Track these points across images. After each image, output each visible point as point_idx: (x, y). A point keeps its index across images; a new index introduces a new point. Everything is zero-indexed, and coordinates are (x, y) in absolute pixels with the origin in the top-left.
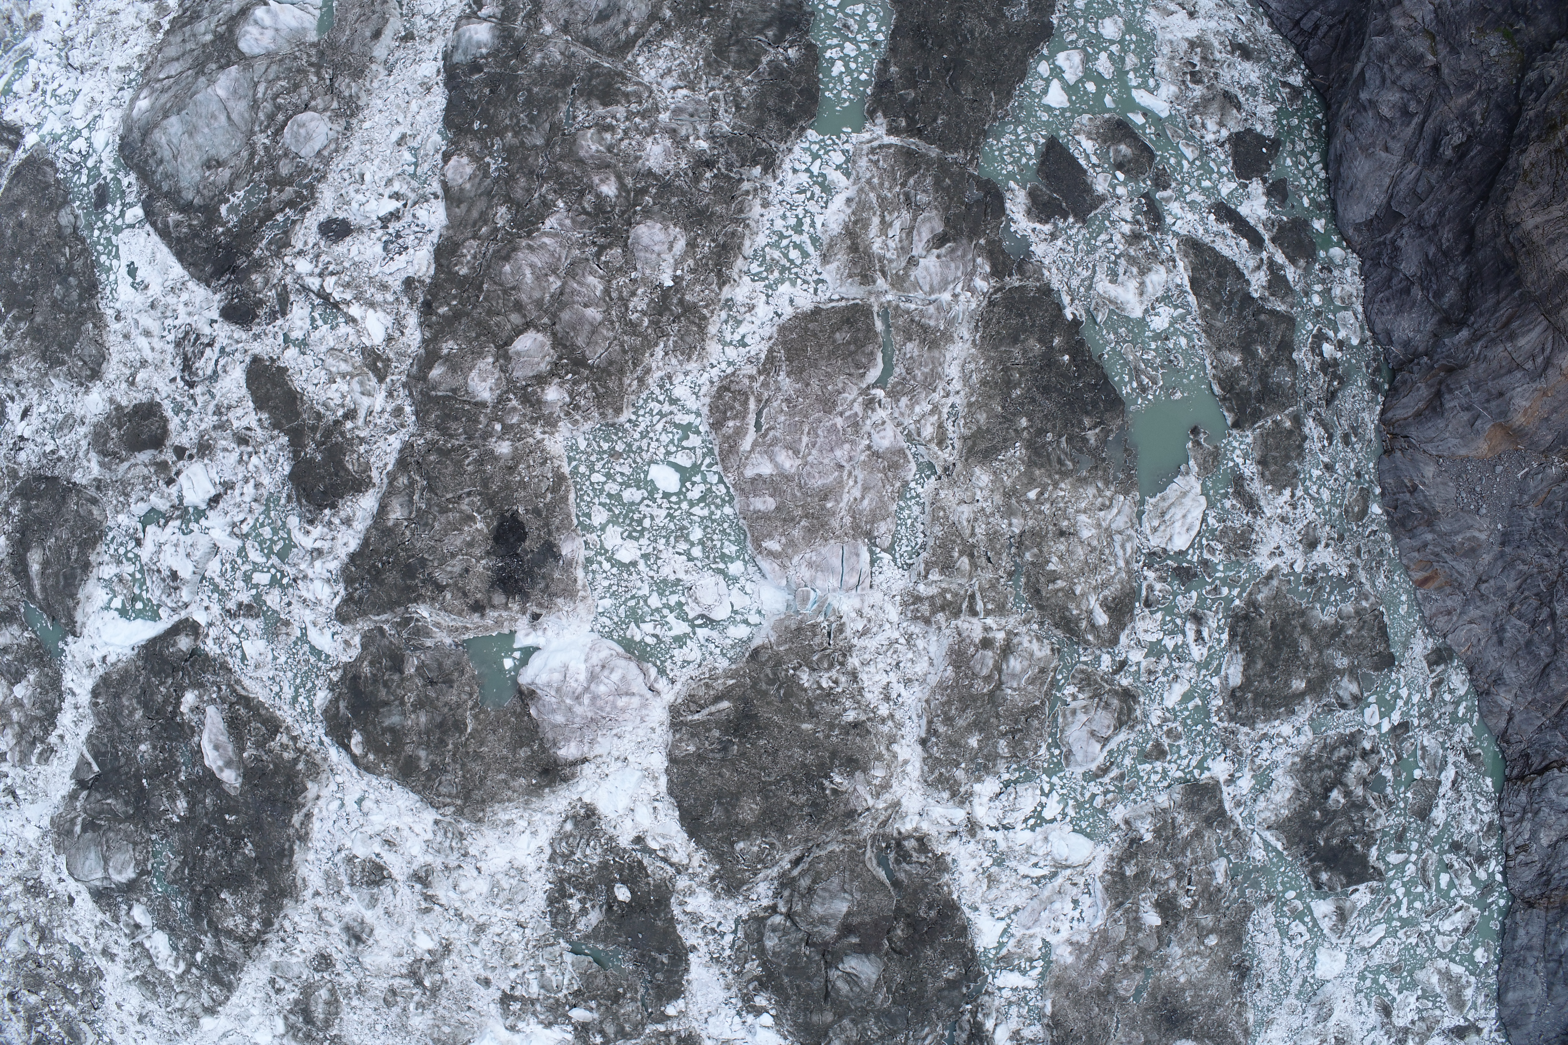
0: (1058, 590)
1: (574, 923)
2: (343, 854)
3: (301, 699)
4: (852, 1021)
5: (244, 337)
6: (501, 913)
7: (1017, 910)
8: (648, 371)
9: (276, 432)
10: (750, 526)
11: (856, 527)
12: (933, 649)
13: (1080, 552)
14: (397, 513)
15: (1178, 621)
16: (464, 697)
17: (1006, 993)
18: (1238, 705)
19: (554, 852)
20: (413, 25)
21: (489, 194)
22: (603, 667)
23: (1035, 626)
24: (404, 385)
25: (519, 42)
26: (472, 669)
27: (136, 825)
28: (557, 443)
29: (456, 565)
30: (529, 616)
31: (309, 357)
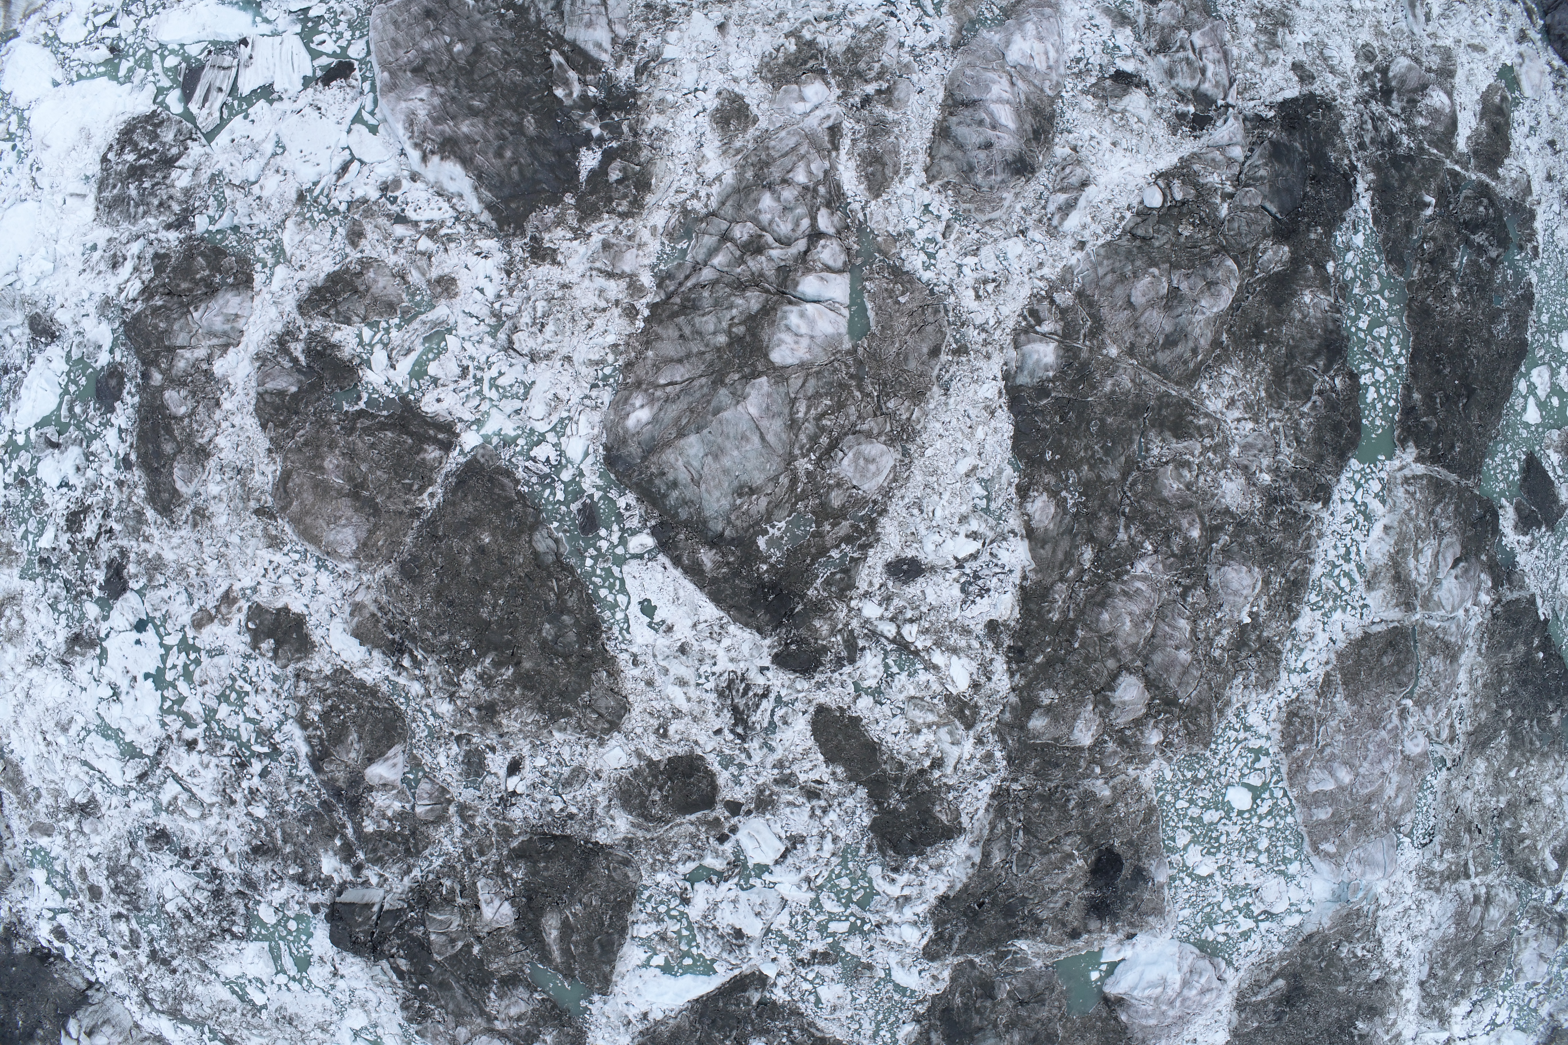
0: (1526, 848)
3: (882, 1033)
5: (806, 686)
8: (1228, 703)
9: (853, 784)
10: (1309, 833)
11: (1387, 820)
12: (1435, 910)
13: (1543, 815)
14: (997, 858)
16: (1055, 1011)
20: (962, 335)
21: (1069, 531)
22: (1192, 974)
23: (1506, 878)
24: (993, 733)
25: (1085, 365)
26: (1062, 987)
28: (1147, 777)
29: (1058, 901)
30: (1121, 935)
31: (886, 709)
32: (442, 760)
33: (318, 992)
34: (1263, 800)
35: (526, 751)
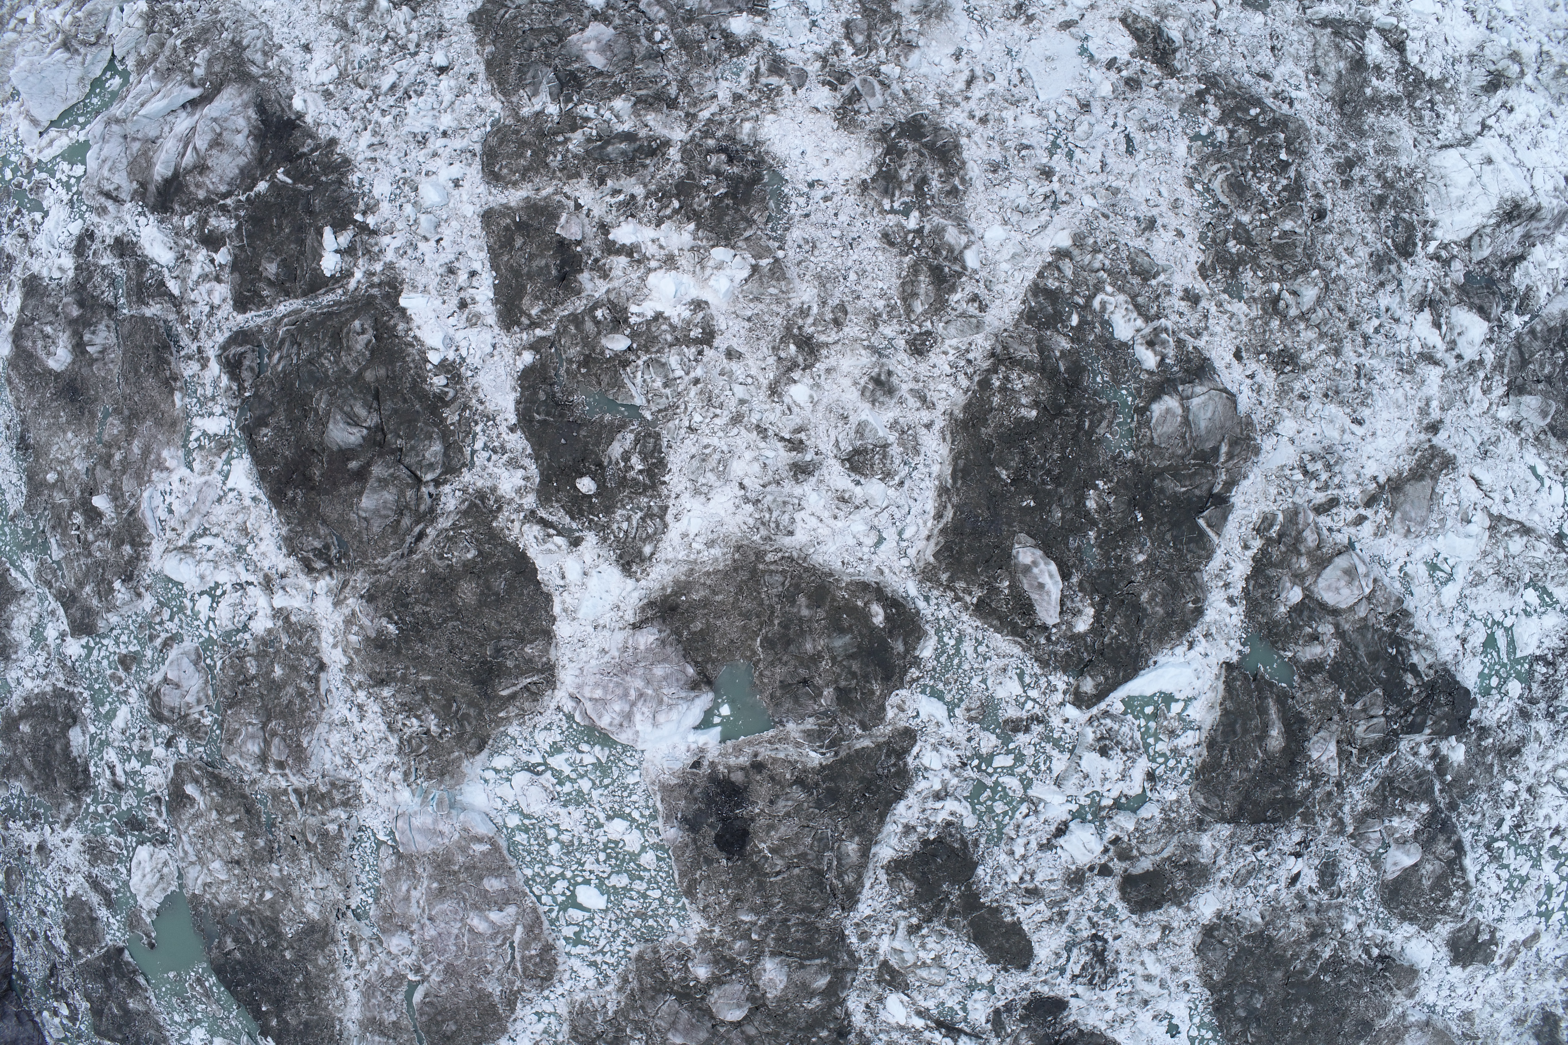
0: (231, 813)
1: (637, 441)
2: (897, 478)
3: (952, 642)
4: (348, 372)
5: (1038, 987)
6: (715, 441)
7: (219, 500)
8: (620, 990)
9: (995, 905)
10: (505, 861)
11: (411, 864)
12: (327, 756)
13: (219, 848)
14: (852, 847)
15: (132, 783)
16: (767, 672)
17: (218, 410)
18: (68, 711)
19: (662, 518)
22: (621, 725)
23: (246, 778)
24: (860, 960)
26: (762, 700)
27: (1151, 467)
28: (697, 923)
29: (783, 807)
30: (706, 763)
31: (965, 976)
32: (1354, 873)
33: (1479, 615)
34: (563, 894)
35: (1284, 892)
